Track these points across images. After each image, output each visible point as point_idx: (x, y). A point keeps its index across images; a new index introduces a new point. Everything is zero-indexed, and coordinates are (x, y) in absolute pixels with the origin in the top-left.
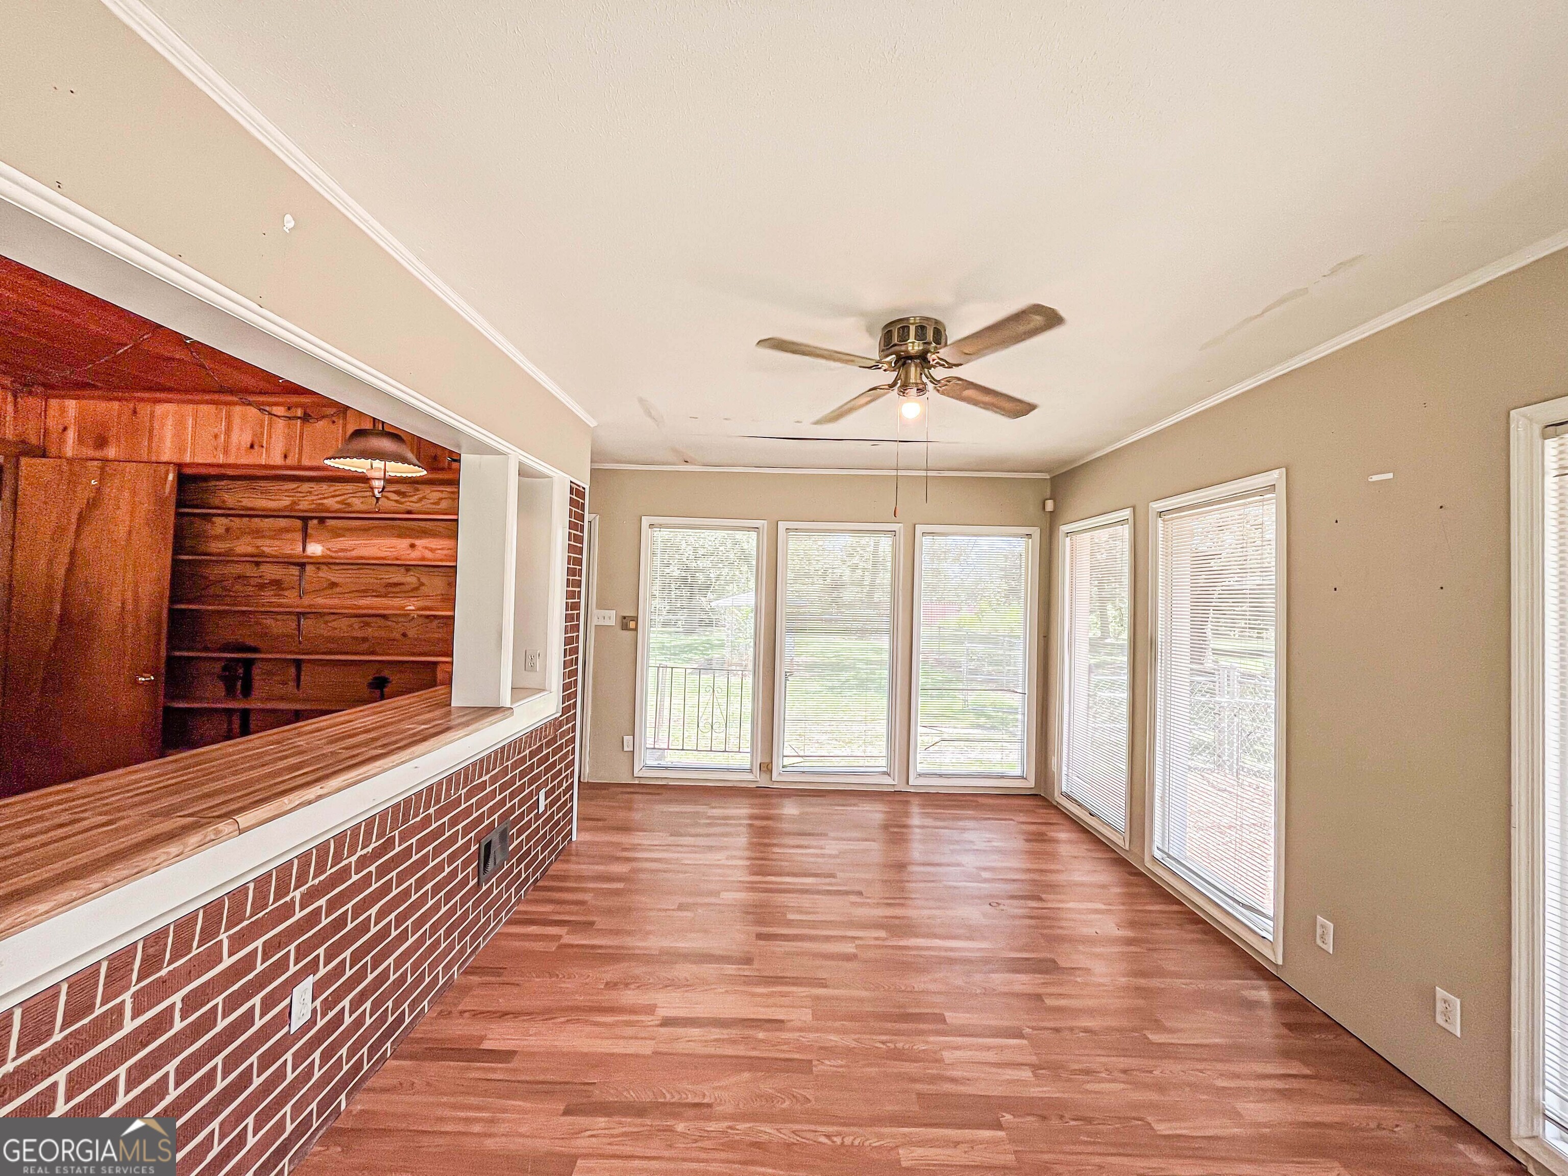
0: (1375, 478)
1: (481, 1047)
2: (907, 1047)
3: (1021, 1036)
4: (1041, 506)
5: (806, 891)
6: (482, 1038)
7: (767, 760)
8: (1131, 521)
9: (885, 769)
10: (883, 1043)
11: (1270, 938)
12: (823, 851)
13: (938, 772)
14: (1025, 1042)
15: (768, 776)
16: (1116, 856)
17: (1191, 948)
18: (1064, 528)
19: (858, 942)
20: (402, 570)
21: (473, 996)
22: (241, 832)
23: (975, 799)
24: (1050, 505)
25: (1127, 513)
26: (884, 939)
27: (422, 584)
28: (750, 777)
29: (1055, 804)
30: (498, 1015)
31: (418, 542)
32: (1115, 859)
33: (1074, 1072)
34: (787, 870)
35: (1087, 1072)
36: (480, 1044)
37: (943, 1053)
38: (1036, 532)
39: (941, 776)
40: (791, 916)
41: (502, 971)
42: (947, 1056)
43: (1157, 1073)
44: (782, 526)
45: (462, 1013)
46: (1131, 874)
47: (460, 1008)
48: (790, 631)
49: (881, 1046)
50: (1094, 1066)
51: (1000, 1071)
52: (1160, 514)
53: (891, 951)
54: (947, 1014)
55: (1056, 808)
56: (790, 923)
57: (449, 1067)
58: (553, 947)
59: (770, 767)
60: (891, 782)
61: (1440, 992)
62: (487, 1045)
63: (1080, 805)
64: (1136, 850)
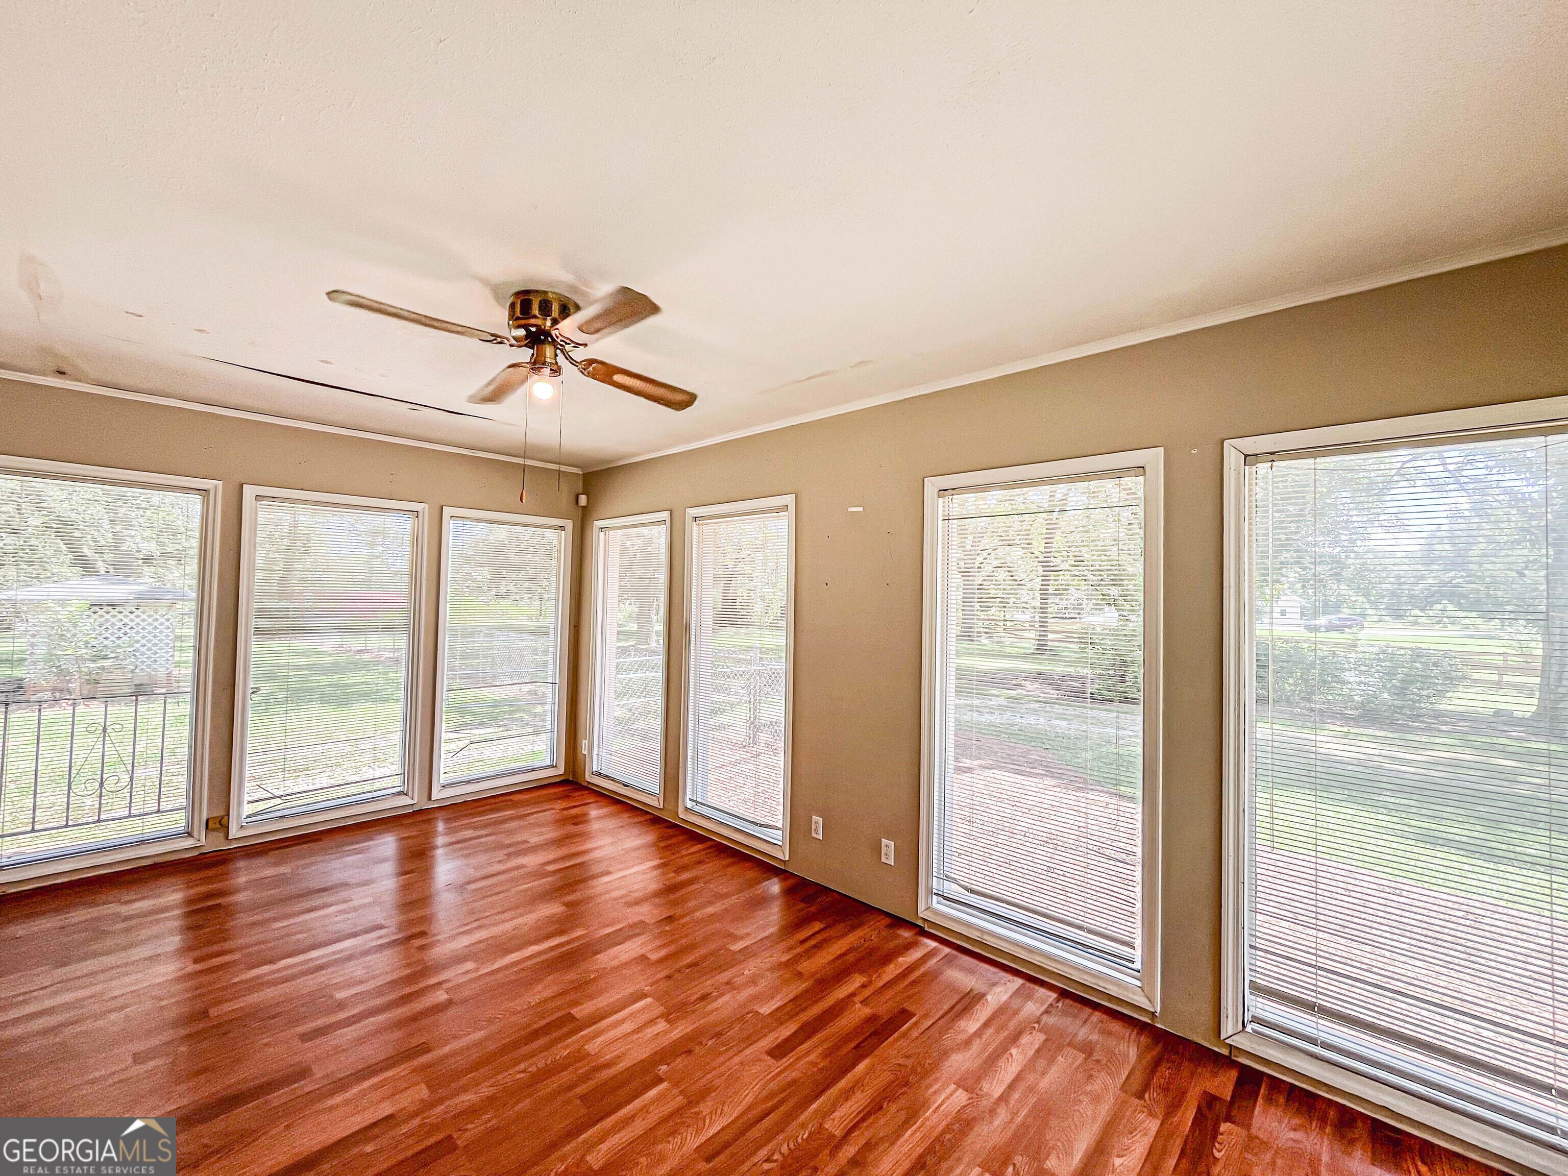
0: (853, 509)
2: (549, 1062)
3: (644, 996)
4: (574, 501)
5: (350, 958)
7: (222, 813)
8: (668, 522)
9: (401, 789)
10: (523, 1072)
11: (780, 843)
12: (351, 904)
13: (466, 779)
14: (649, 1000)
15: (221, 835)
16: (649, 817)
17: (731, 870)
18: (598, 524)
19: (445, 986)
23: (508, 798)
24: (583, 500)
25: (665, 515)
26: (477, 970)
28: (189, 843)
29: (586, 784)
32: (650, 820)
33: (695, 1003)
34: (308, 942)
35: (704, 997)
37: (586, 1047)
38: (569, 524)
39: (469, 782)
40: (340, 995)
42: (591, 1047)
43: (746, 972)
44: (249, 492)
46: (667, 827)
48: (259, 632)
49: (522, 1075)
50: (705, 991)
51: (639, 1035)
52: (695, 519)
53: (488, 979)
54: (574, 1011)
55: (587, 788)
56: (341, 1005)
59: (224, 821)
60: (410, 802)
61: (884, 841)
63: (613, 780)
64: (670, 807)
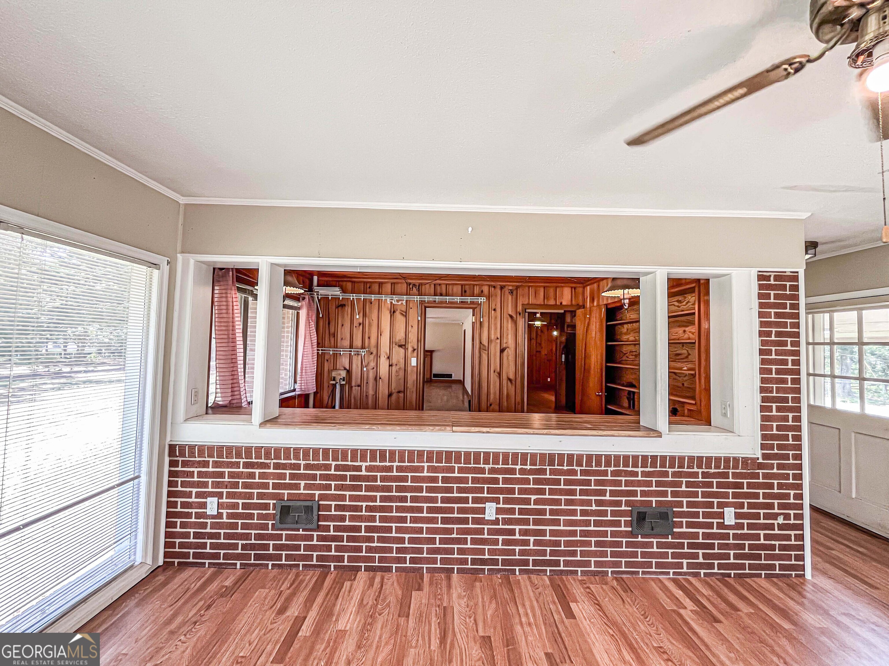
1: (570, 603)
6: (576, 601)
20: (681, 346)
21: (602, 588)
22: (453, 432)
27: (689, 354)
30: (596, 602)
31: (687, 329)
36: (572, 602)
41: (629, 591)
45: (588, 588)
47: (591, 586)
57: (553, 597)
58: (669, 605)
62: (573, 605)
